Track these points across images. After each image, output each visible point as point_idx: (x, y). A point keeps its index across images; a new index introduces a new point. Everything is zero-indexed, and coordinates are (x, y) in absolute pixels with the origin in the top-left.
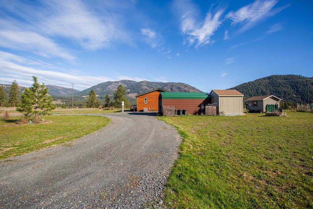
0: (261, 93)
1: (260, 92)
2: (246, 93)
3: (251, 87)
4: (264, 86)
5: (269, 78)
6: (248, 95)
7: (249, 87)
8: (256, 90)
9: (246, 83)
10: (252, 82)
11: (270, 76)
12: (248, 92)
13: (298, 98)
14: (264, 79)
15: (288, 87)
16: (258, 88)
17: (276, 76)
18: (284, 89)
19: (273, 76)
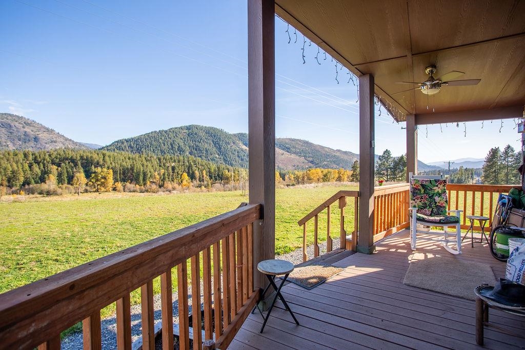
0: (178, 149)
1: (177, 147)
2: (156, 148)
3: (163, 138)
4: (181, 139)
5: (188, 128)
6: (159, 151)
7: (161, 138)
8: (172, 145)
9: (155, 132)
10: (166, 132)
11: (190, 126)
12: (160, 146)
13: (220, 158)
14: (181, 128)
15: (210, 144)
16: (173, 141)
17: (197, 127)
18: (206, 146)
19: (193, 125)
